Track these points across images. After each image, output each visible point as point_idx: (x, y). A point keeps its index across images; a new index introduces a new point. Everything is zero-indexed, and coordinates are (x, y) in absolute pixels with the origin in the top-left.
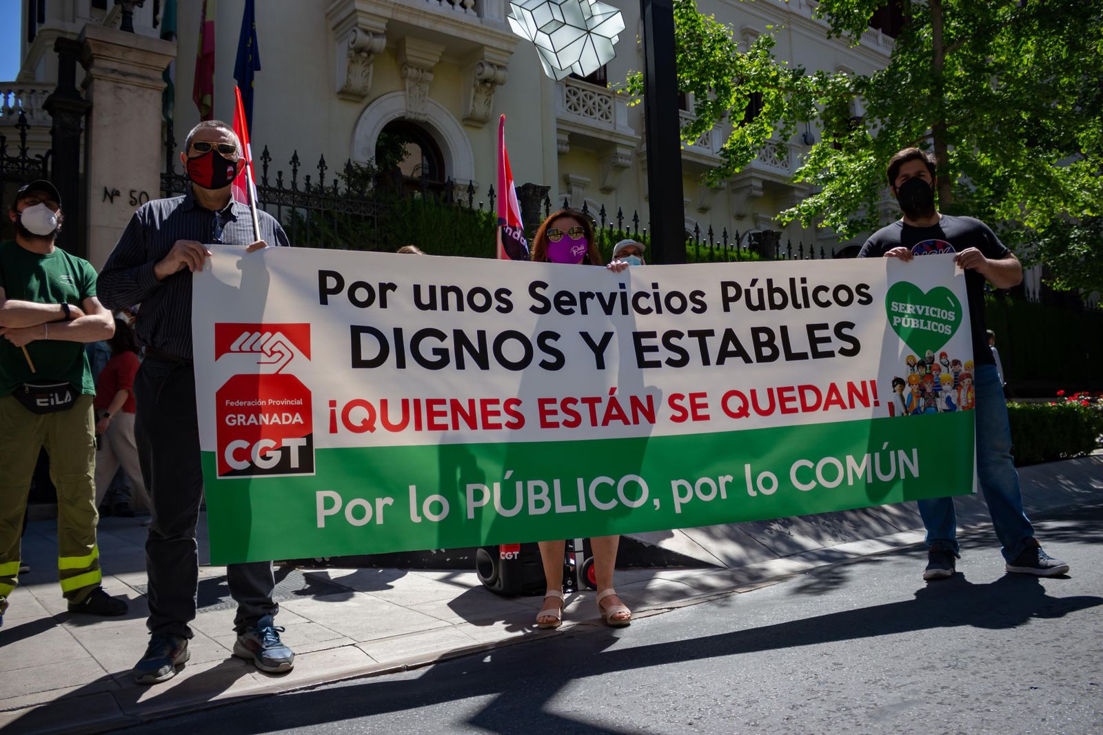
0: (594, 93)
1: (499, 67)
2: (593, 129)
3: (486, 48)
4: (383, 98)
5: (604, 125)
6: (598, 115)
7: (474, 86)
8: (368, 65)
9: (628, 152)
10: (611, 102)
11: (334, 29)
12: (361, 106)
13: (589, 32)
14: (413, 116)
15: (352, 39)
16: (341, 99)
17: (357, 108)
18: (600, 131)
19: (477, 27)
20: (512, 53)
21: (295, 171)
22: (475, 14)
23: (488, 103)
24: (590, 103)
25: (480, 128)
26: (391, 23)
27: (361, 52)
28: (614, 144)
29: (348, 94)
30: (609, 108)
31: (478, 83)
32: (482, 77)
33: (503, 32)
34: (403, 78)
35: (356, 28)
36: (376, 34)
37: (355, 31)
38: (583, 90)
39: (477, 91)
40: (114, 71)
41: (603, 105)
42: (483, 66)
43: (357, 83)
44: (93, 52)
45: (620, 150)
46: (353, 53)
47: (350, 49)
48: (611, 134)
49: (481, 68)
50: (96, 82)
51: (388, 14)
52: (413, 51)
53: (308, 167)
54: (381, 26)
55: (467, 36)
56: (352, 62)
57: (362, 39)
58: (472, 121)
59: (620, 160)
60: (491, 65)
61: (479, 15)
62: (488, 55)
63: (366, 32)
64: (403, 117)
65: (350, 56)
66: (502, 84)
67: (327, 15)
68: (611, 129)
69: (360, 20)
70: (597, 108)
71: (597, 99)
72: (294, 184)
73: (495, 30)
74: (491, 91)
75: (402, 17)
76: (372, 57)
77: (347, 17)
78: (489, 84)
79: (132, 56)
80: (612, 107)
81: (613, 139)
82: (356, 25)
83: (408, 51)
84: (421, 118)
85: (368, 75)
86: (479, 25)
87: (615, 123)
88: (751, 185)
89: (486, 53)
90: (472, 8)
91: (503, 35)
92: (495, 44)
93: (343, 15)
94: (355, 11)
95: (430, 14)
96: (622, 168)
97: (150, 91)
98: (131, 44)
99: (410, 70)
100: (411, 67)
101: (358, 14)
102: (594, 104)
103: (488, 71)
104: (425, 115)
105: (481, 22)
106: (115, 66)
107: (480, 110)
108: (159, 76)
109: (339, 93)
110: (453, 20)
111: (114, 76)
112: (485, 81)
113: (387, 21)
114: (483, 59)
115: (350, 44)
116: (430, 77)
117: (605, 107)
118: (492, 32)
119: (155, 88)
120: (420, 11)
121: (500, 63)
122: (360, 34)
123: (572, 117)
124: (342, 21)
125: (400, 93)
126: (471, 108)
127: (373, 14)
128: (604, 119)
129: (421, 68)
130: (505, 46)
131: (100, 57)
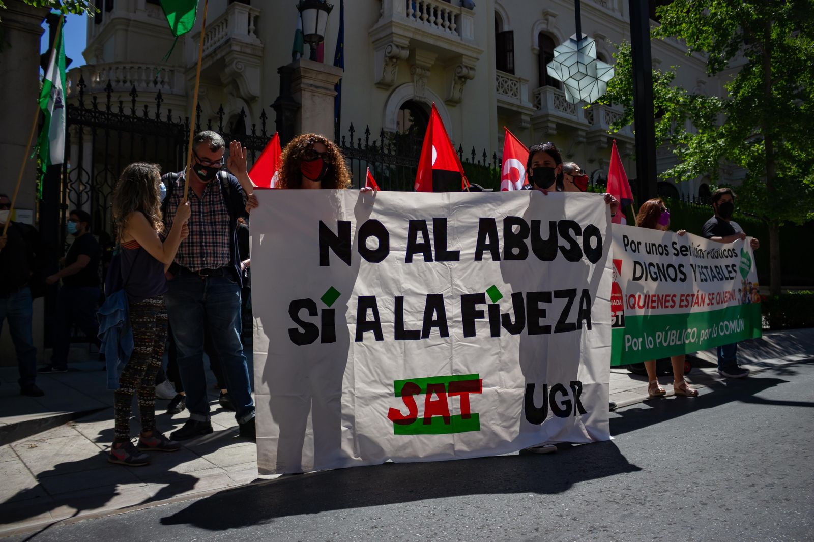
0: (508, 79)
1: (471, 68)
2: (508, 104)
3: (464, 57)
4: (401, 87)
5: (513, 100)
6: (510, 93)
7: (454, 80)
8: (395, 66)
9: (528, 119)
10: (518, 85)
11: (373, 42)
12: (388, 93)
13: (597, 79)
14: (418, 99)
15: (389, 50)
16: (378, 88)
17: (387, 93)
18: (512, 105)
19: (460, 43)
20: (478, 59)
21: (352, 136)
22: (457, 34)
23: (461, 90)
24: (506, 86)
25: (454, 106)
26: (412, 40)
27: (392, 59)
28: (520, 113)
29: (383, 85)
30: (517, 89)
31: (457, 78)
32: (460, 75)
33: (475, 46)
34: (412, 74)
35: (391, 44)
36: (403, 48)
37: (391, 46)
38: (502, 77)
39: (455, 84)
40: (311, 85)
41: (513, 87)
42: (461, 68)
43: (389, 78)
44: (302, 74)
45: (523, 117)
46: (387, 59)
47: (386, 56)
48: (519, 107)
49: (460, 69)
50: (303, 92)
51: (410, 35)
52: (422, 58)
53: (360, 133)
54: (406, 42)
55: (454, 49)
56: (387, 64)
57: (395, 50)
58: (451, 102)
59: (523, 124)
60: (466, 67)
61: (459, 35)
62: (465, 61)
63: (397, 46)
64: (412, 99)
65: (386, 61)
66: (471, 79)
67: (369, 33)
68: (518, 103)
69: (395, 39)
70: (510, 88)
71: (510, 83)
72: (352, 143)
73: (470, 45)
74: (464, 83)
75: (419, 37)
76: (398, 61)
77: (384, 37)
78: (463, 79)
79: (320, 77)
80: (519, 89)
81: (520, 110)
82: (392, 42)
83: (417, 57)
84: (423, 100)
85: (395, 73)
86: (459, 41)
87: (520, 99)
88: (601, 141)
89: (464, 60)
90: (455, 30)
91: (475, 48)
92: (469, 54)
93: (382, 35)
94: (392, 33)
95: (434, 35)
96: (524, 128)
97: (329, 97)
98: (322, 69)
99: (417, 70)
100: (418, 68)
101: (394, 35)
102: (508, 86)
103: (465, 71)
104: (425, 98)
105: (461, 39)
106: (312, 82)
107: (457, 95)
108: (333, 88)
109: (376, 84)
110: (447, 39)
111: (312, 88)
112: (460, 78)
113: (409, 40)
114: (462, 63)
115: (387, 54)
116: (428, 74)
117: (515, 89)
118: (468, 46)
119: (331, 95)
120: (429, 33)
121: (470, 66)
122: (394, 48)
123: (505, 98)
124: (381, 38)
125: (411, 84)
126: (452, 94)
127: (403, 36)
128: (514, 96)
129: (423, 68)
130: (475, 55)
131: (305, 77)
